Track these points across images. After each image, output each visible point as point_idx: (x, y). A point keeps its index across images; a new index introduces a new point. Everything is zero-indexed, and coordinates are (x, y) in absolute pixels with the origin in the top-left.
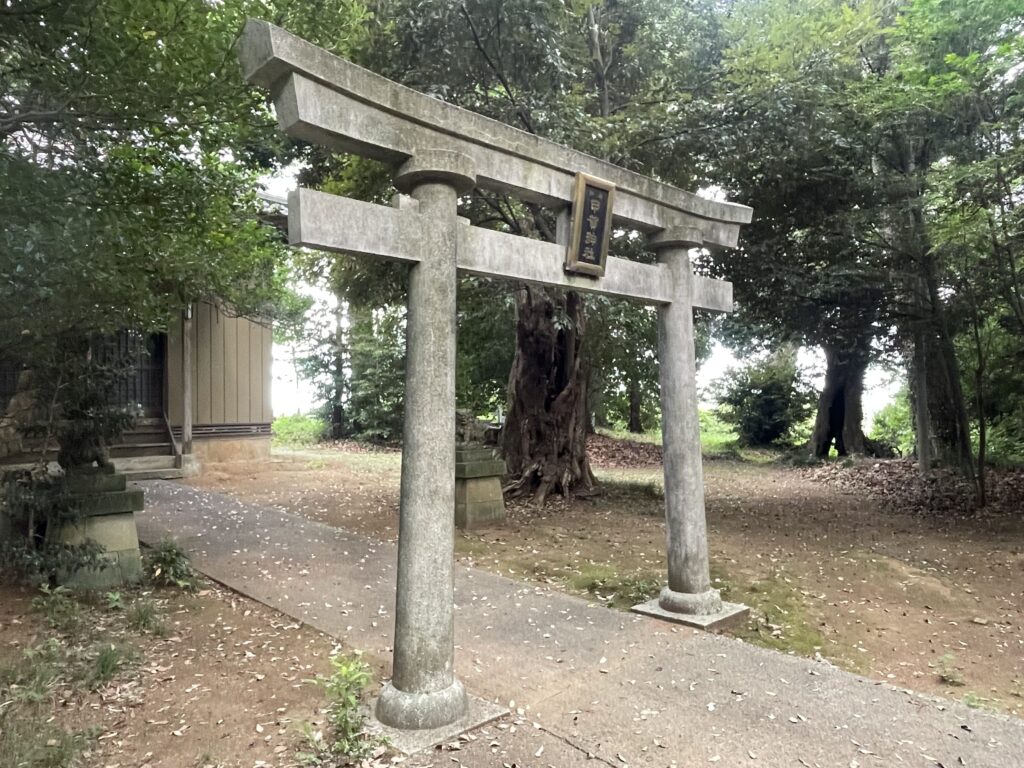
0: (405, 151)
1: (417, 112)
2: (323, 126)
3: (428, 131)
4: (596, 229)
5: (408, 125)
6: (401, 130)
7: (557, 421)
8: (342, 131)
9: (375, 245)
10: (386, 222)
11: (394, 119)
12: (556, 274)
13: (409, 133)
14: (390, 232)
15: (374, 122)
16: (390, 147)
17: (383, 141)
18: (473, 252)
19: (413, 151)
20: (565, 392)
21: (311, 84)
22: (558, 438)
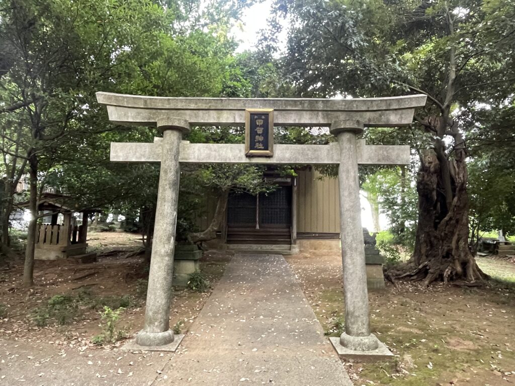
0: (153, 121)
1: (156, 105)
2: (118, 120)
3: (163, 111)
4: (263, 133)
5: (154, 111)
6: (150, 113)
7: (441, 236)
8: (126, 120)
9: (140, 158)
10: (146, 148)
11: (147, 110)
12: (240, 158)
13: (154, 114)
14: (147, 152)
15: (139, 114)
16: (146, 121)
17: (143, 119)
18: (188, 154)
19: (156, 121)
20: (446, 218)
21: (114, 107)
22: (442, 246)
